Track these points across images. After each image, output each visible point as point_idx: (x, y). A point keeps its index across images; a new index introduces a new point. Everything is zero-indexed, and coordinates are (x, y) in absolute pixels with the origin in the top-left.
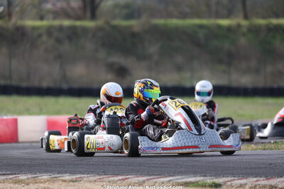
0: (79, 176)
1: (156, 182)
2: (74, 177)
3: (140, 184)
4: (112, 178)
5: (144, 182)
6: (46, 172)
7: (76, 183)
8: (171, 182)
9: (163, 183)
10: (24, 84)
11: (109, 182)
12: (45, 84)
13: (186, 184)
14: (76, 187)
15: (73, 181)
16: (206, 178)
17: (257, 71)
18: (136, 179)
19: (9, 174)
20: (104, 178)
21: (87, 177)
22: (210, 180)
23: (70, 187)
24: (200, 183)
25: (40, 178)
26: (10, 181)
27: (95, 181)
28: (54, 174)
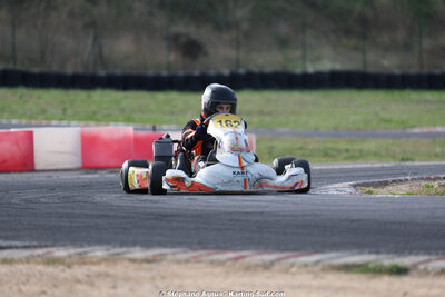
0: (158, 251)
1: (292, 265)
2: (150, 253)
3: (267, 266)
4: (216, 257)
5: (272, 263)
6: (100, 242)
7: (154, 265)
8: (320, 265)
9: (306, 265)
10: (36, 70)
11: (212, 262)
12: (69, 70)
13: (347, 268)
14: (155, 272)
15: (148, 261)
16: (380, 256)
17: (407, 47)
18: (258, 257)
19: (36, 247)
20: (201, 256)
21: (174, 254)
22: (388, 260)
23: (145, 272)
24: (371, 266)
25: (90, 254)
26: (39, 259)
27: (187, 261)
28: (114, 247)
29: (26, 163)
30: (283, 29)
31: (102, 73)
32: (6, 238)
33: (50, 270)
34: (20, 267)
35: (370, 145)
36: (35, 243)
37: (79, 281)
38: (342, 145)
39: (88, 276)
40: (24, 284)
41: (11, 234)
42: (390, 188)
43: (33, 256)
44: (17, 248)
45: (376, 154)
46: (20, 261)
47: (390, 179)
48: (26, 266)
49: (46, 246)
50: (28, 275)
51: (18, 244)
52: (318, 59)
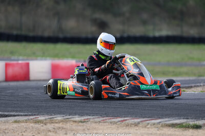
0: (86, 117)
1: (148, 124)
2: (82, 118)
3: (136, 125)
4: (113, 120)
5: (139, 123)
6: (60, 113)
7: (85, 124)
8: (161, 124)
9: (154, 124)
10: (31, 34)
11: (111, 123)
12: (46, 34)
13: (173, 126)
14: (85, 127)
15: (81, 122)
16: (188, 120)
18: (133, 120)
20: (106, 120)
21: (93, 118)
22: (192, 122)
23: (80, 127)
24: (184, 124)
25: (55, 118)
26: (31, 121)
27: (100, 122)
28: (66, 115)
29: (26, 77)
30: (145, 16)
31: (61, 36)
32: (17, 111)
33: (37, 126)
34: (23, 124)
35: (184, 69)
36: (30, 114)
37: (50, 131)
38: (171, 69)
39: (54, 128)
40: (24, 132)
41: (19, 109)
42: (193, 89)
43: (29, 119)
44: (21, 116)
45: (187, 74)
46: (23, 122)
47: (193, 85)
48: (25, 124)
49: (35, 115)
50: (26, 128)
51: (22, 114)
52: (160, 30)
